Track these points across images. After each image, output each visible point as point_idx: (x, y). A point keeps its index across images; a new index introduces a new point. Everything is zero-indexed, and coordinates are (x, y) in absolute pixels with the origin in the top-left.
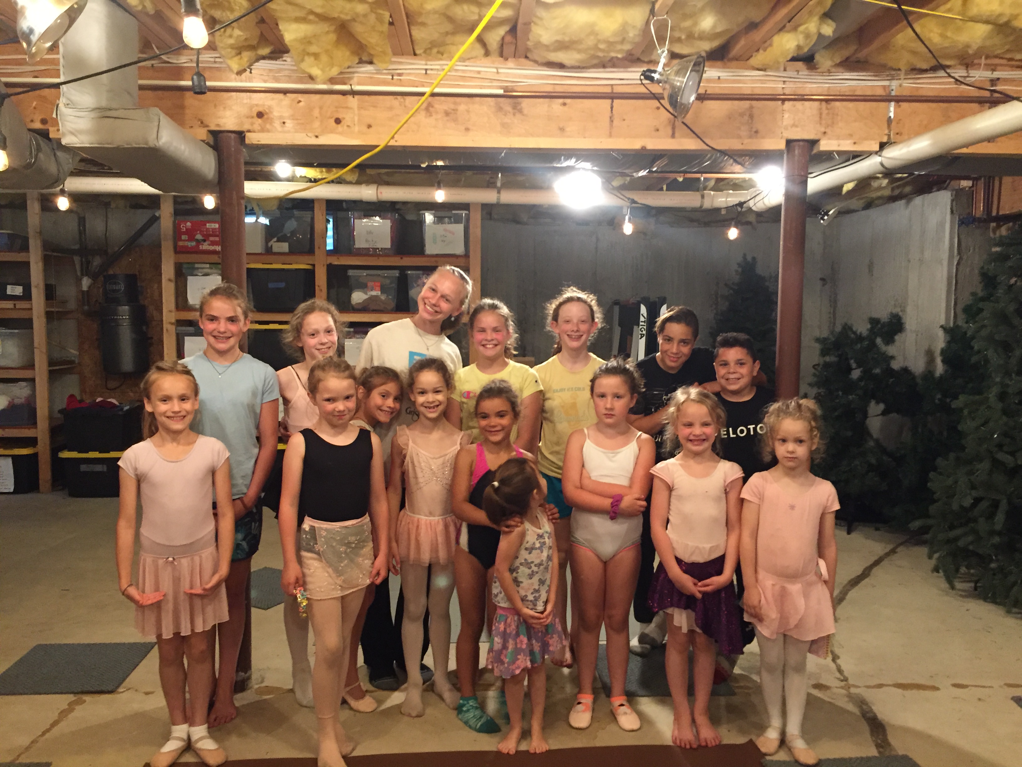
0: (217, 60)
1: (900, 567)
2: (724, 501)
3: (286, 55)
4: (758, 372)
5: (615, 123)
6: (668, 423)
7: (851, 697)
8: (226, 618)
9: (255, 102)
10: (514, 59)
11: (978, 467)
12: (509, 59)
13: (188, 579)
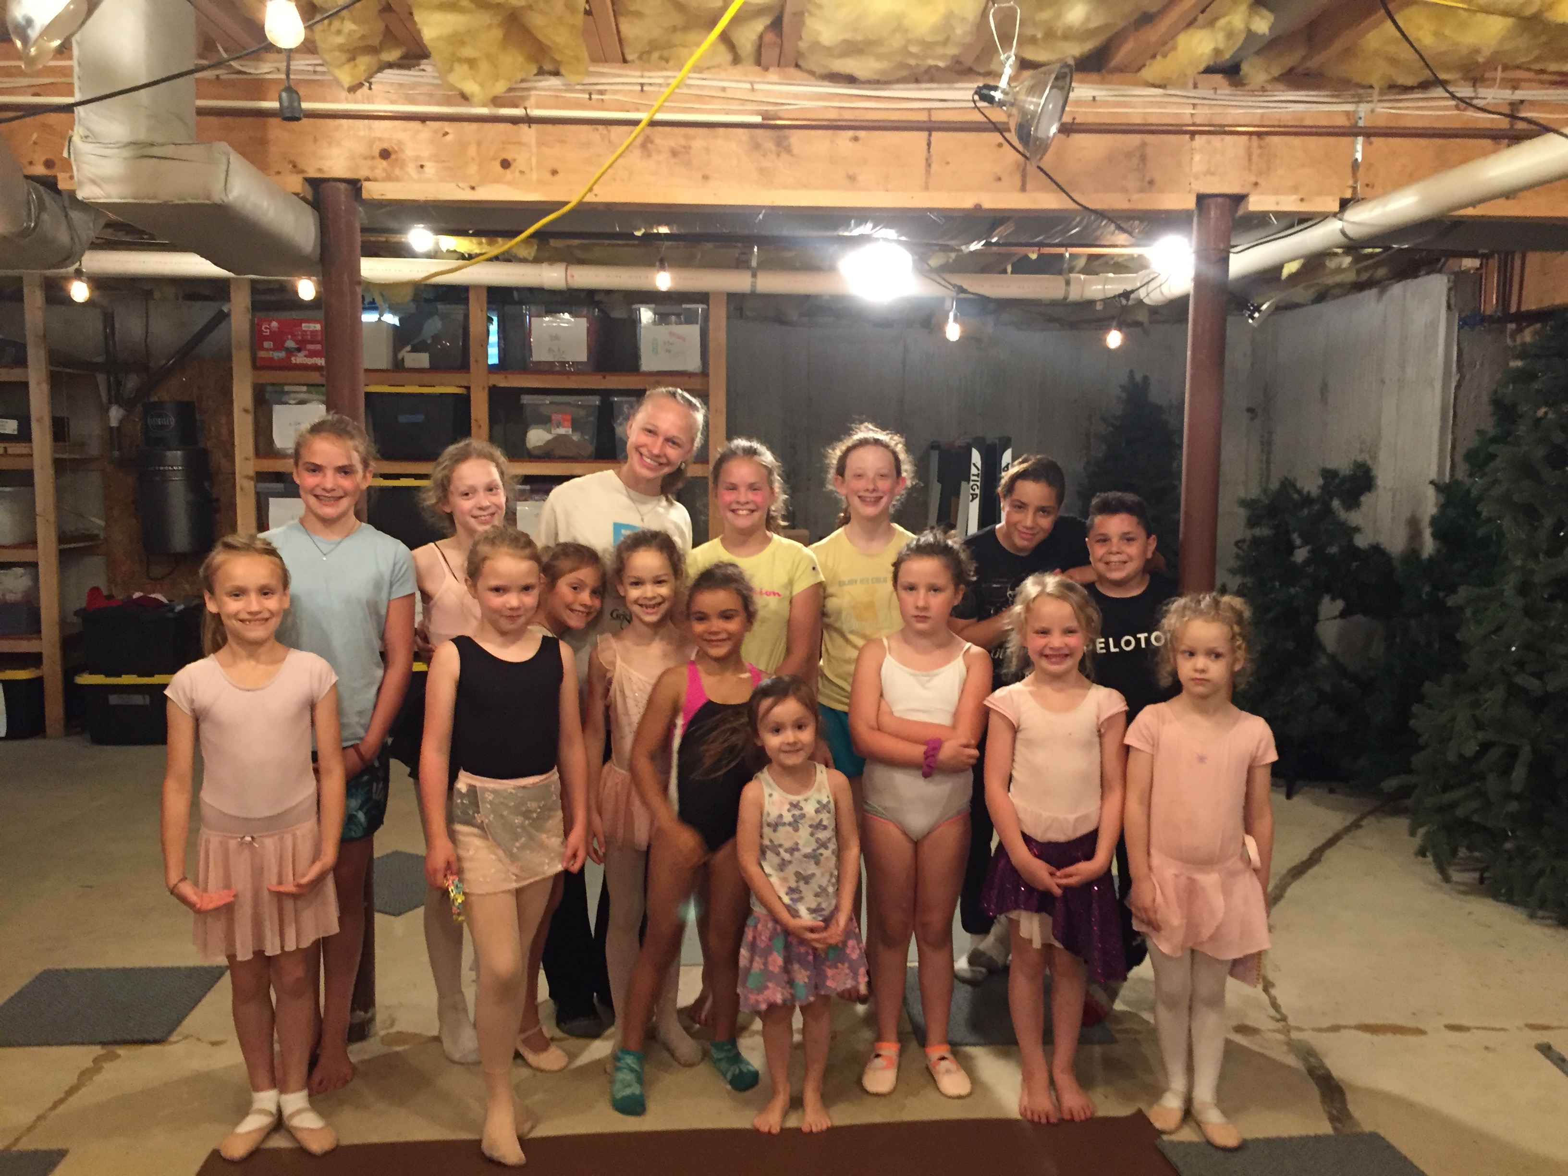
0: (318, 69)
1: (1365, 848)
2: (1097, 750)
3: (425, 61)
4: (1154, 553)
5: (933, 166)
6: (1012, 629)
7: (1293, 1047)
8: (334, 928)
9: (378, 134)
10: (778, 69)
11: (1487, 696)
12: (772, 69)
13: (275, 870)
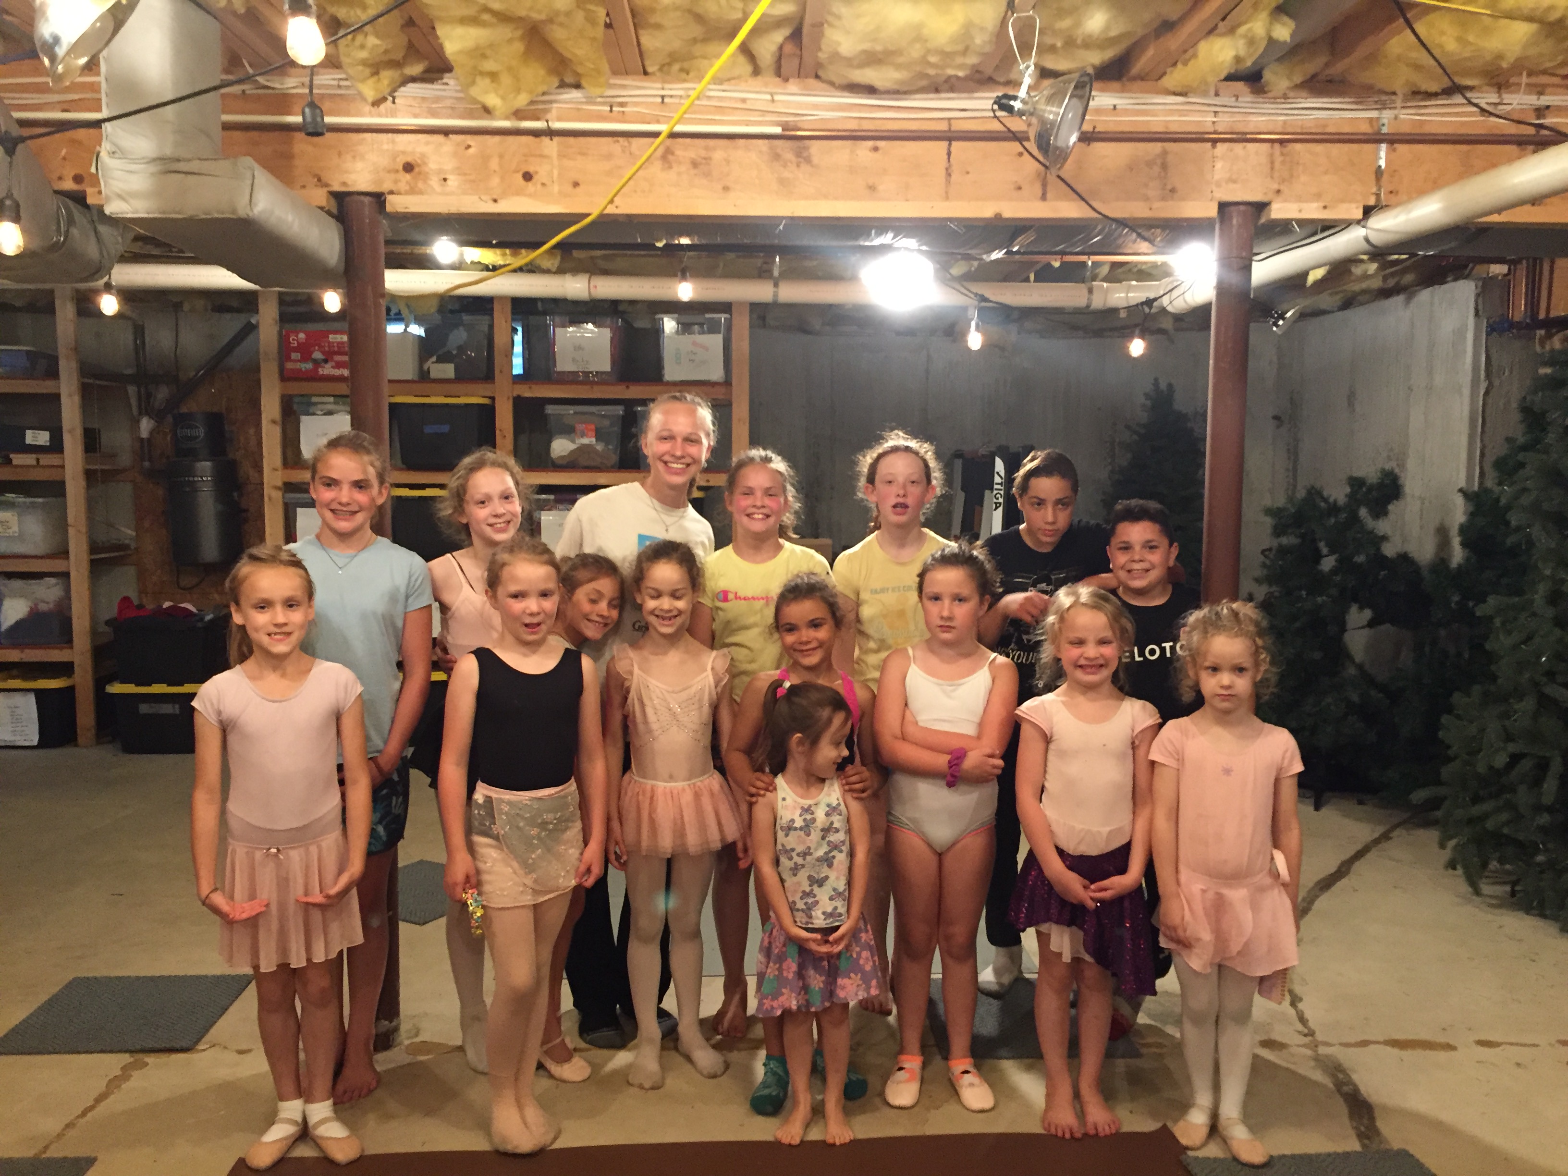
0: (342, 83)
1: (1394, 860)
2: (1131, 761)
3: (447, 75)
4: (1175, 562)
5: (954, 177)
7: (1320, 1061)
8: (359, 939)
9: (400, 147)
10: (797, 80)
11: (1516, 707)
12: (791, 80)
13: (300, 881)
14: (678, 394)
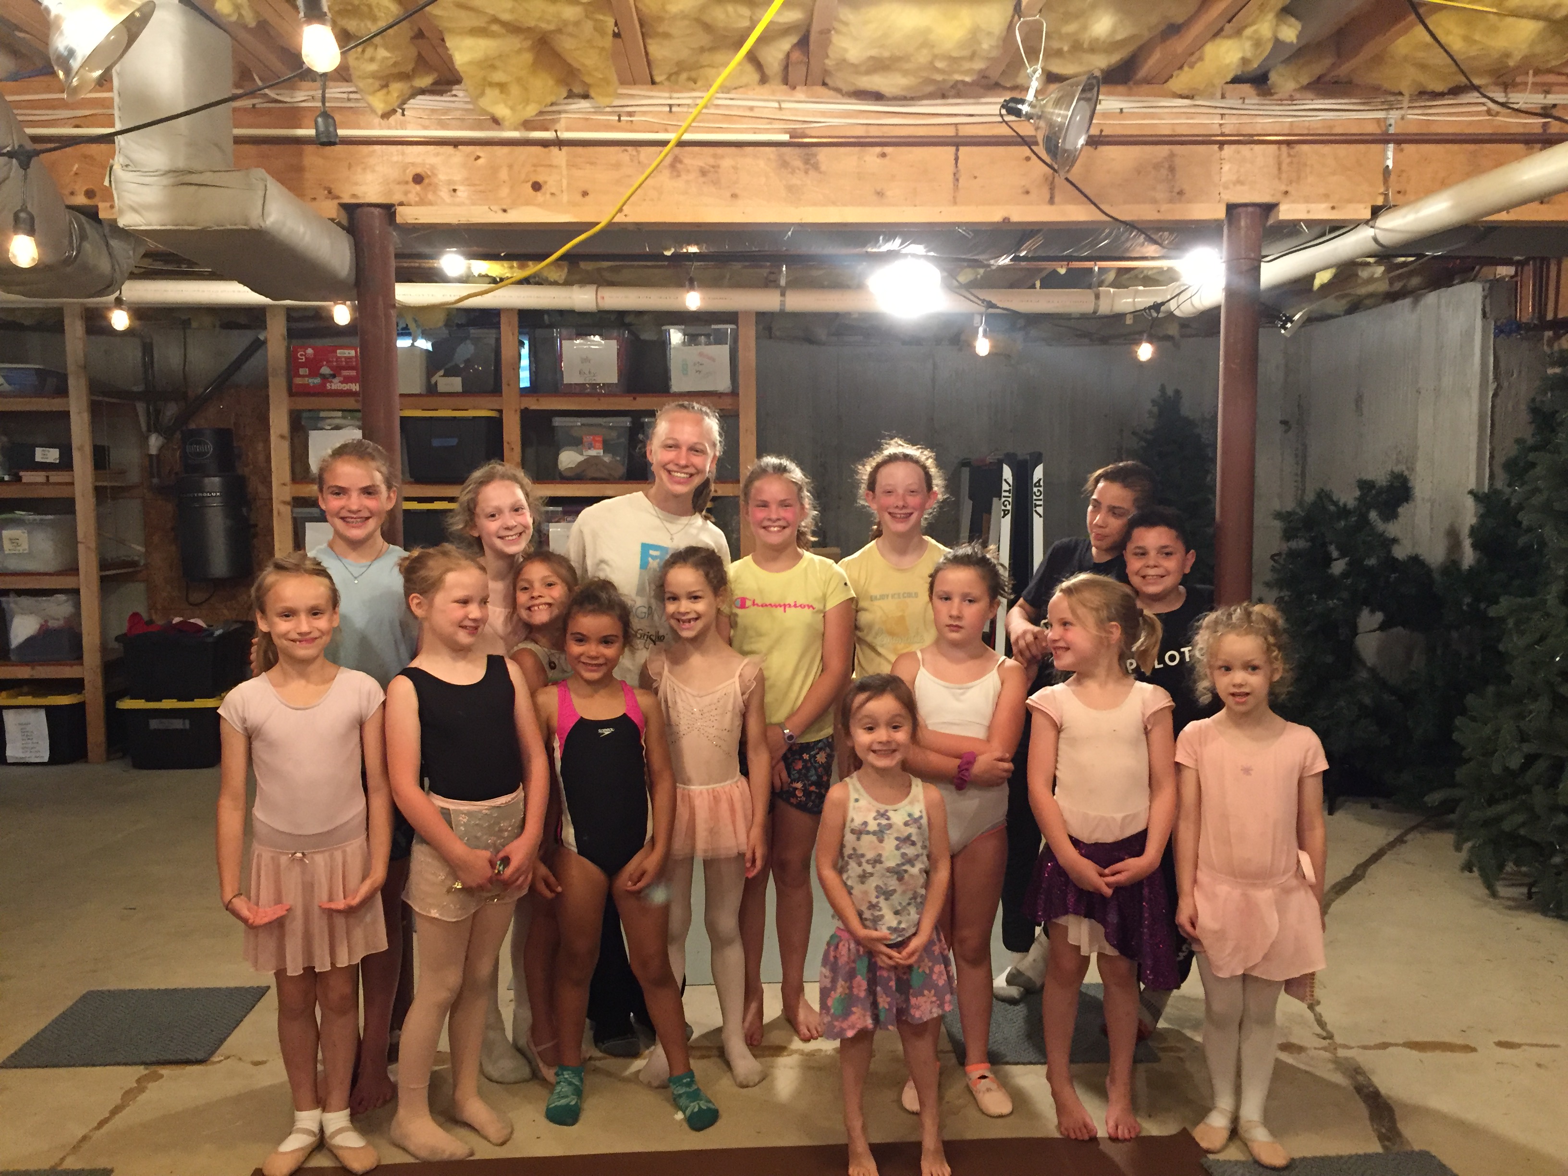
0: (352, 96)
1: (1409, 863)
2: (1144, 747)
3: (457, 87)
5: (962, 182)
7: (1340, 1064)
8: (383, 945)
9: (410, 159)
10: (804, 88)
11: (1532, 707)
12: (798, 88)
13: (325, 886)
14: (686, 403)
